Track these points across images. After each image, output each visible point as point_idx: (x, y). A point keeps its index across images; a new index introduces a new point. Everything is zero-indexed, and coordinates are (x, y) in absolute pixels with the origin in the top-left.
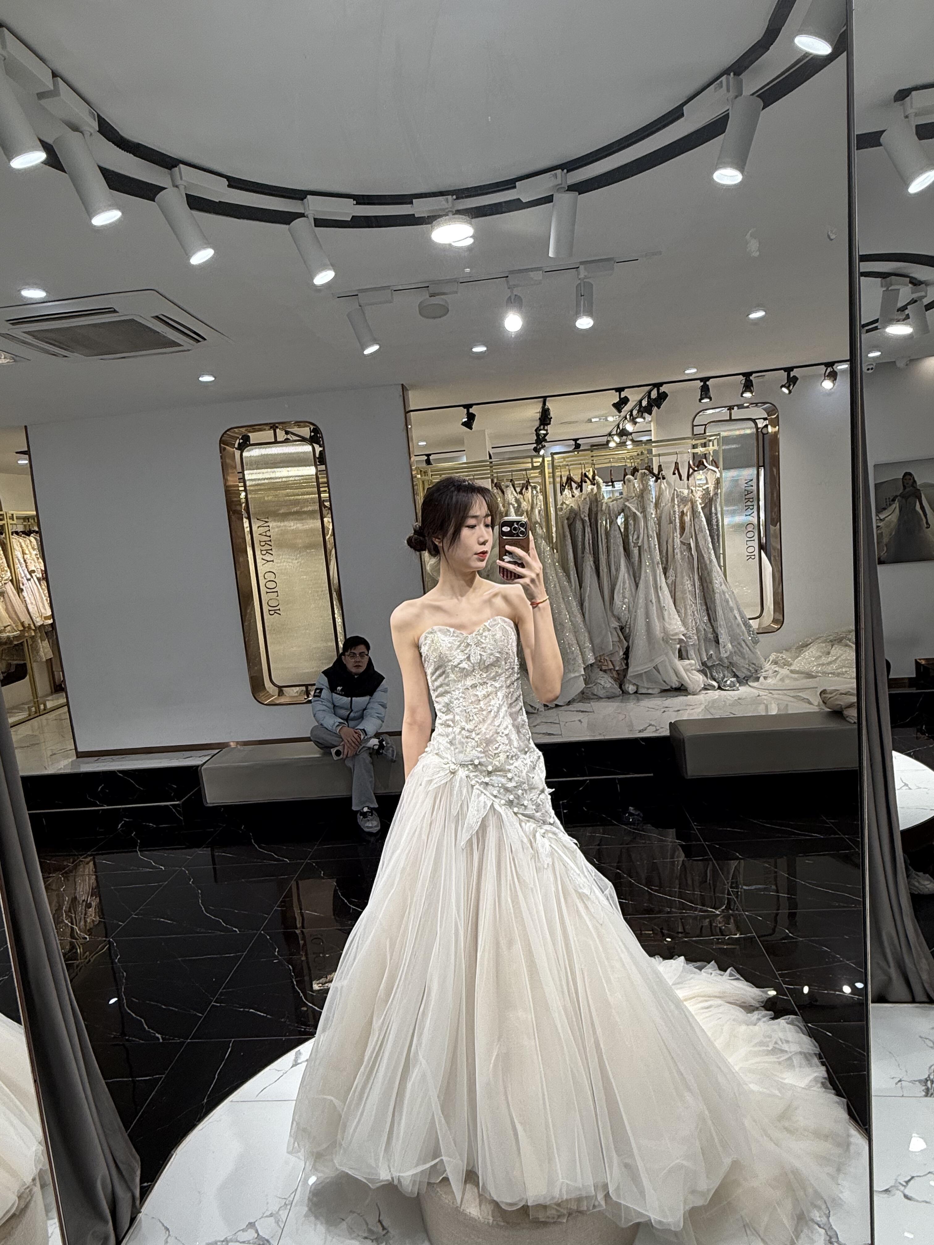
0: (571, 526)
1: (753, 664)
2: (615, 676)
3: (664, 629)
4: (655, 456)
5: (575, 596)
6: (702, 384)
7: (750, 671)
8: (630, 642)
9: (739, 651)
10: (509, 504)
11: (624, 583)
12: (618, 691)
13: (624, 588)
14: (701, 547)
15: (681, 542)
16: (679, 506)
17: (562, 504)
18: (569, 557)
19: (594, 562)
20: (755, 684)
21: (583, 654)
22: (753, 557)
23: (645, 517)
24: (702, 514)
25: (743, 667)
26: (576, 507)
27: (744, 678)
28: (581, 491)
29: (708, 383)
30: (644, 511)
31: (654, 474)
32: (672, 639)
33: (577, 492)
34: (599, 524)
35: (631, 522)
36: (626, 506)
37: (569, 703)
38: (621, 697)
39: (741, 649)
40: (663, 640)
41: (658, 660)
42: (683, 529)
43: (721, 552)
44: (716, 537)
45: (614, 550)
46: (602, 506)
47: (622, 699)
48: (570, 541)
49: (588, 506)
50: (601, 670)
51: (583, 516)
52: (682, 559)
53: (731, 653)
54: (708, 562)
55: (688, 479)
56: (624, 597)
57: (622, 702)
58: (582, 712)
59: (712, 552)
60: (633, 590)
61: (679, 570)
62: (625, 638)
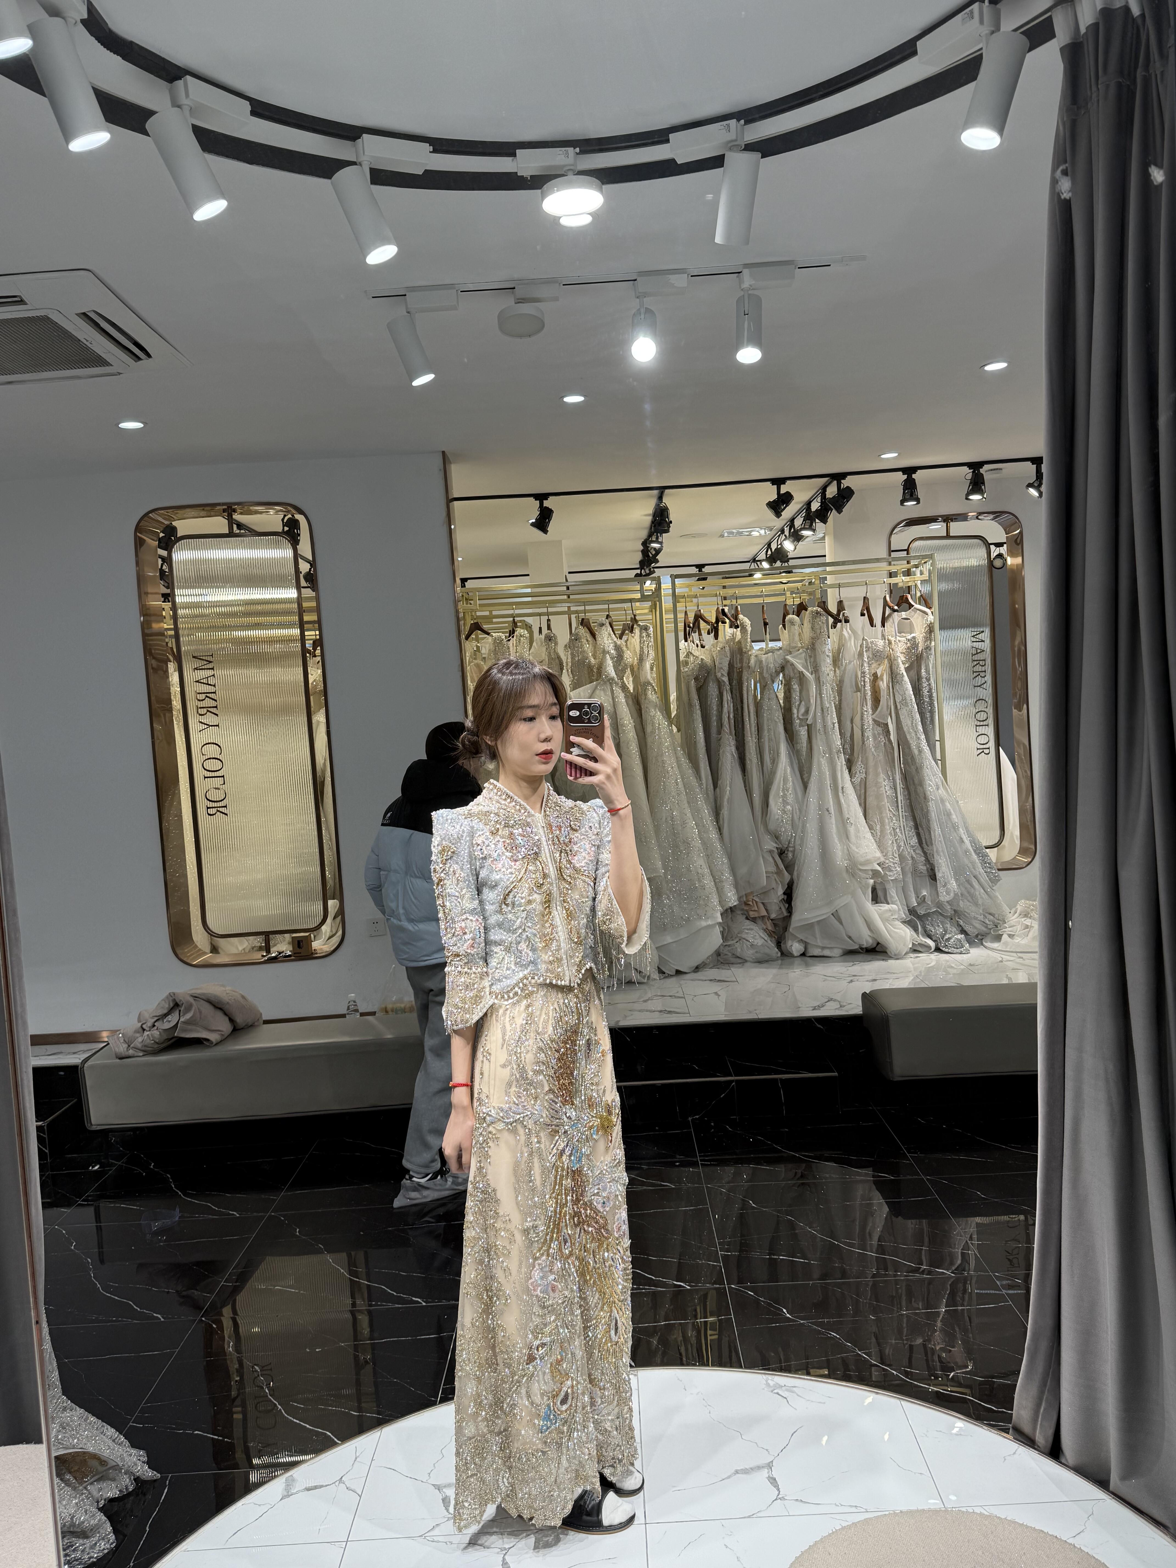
0: (701, 690)
1: (990, 914)
2: (770, 928)
3: (850, 856)
4: (832, 586)
5: (707, 799)
6: (905, 477)
7: (986, 926)
8: (795, 873)
9: (969, 893)
10: (604, 652)
11: (785, 780)
12: (775, 952)
13: (785, 789)
14: (905, 729)
15: (874, 720)
16: (870, 665)
17: (688, 656)
18: (698, 738)
19: (737, 748)
20: (995, 945)
21: (720, 891)
22: (986, 751)
23: (818, 680)
24: (906, 678)
25: (976, 918)
26: (708, 660)
27: (977, 936)
28: (716, 637)
29: (914, 476)
30: (816, 670)
31: (830, 614)
32: (860, 870)
33: (709, 639)
34: (745, 689)
35: (796, 687)
36: (787, 661)
37: (697, 969)
38: (780, 962)
39: (972, 890)
40: (847, 871)
41: (840, 903)
42: (876, 701)
43: (937, 738)
44: (928, 715)
45: (769, 730)
46: (749, 660)
47: (781, 964)
48: (699, 712)
49: (728, 659)
50: (747, 918)
51: (719, 675)
52: (876, 747)
53: (956, 895)
54: (916, 752)
55: (883, 625)
56: (785, 803)
57: (780, 968)
58: (719, 981)
59: (923, 737)
60: (800, 794)
61: (871, 763)
62: (786, 868)
